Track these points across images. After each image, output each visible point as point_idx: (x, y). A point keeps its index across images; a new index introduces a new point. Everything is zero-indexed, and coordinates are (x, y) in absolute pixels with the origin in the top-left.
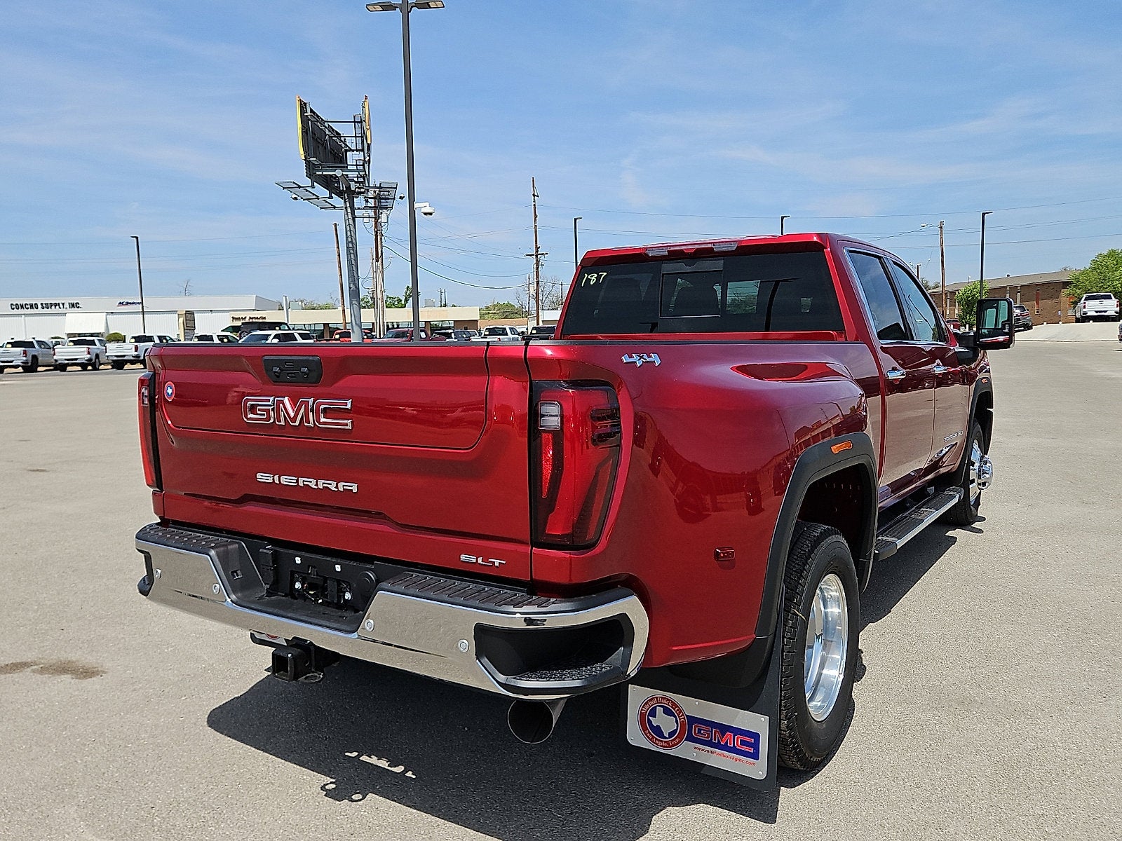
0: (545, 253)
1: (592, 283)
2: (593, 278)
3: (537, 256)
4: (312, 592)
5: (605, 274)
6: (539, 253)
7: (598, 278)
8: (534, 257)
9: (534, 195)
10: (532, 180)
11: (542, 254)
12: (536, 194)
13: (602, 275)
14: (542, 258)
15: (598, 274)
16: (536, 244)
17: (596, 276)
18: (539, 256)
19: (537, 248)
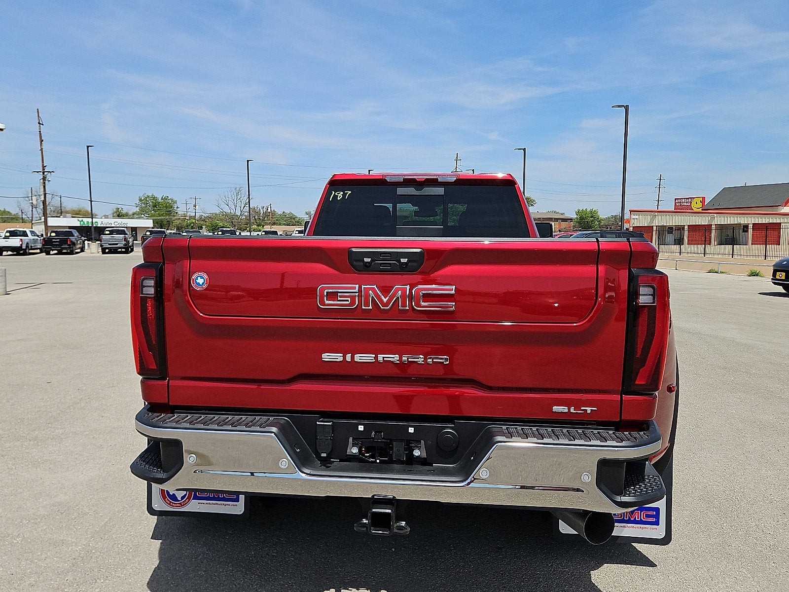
0: (51, 171)
1: (339, 199)
2: (340, 195)
3: (43, 173)
4: (368, 455)
5: (350, 192)
6: (45, 170)
7: (344, 195)
8: (42, 173)
9: (39, 123)
10: (37, 111)
11: (49, 172)
12: (41, 122)
13: (347, 193)
14: (49, 177)
15: (344, 192)
16: (43, 162)
17: (342, 193)
18: (46, 173)
19: (44, 167)
